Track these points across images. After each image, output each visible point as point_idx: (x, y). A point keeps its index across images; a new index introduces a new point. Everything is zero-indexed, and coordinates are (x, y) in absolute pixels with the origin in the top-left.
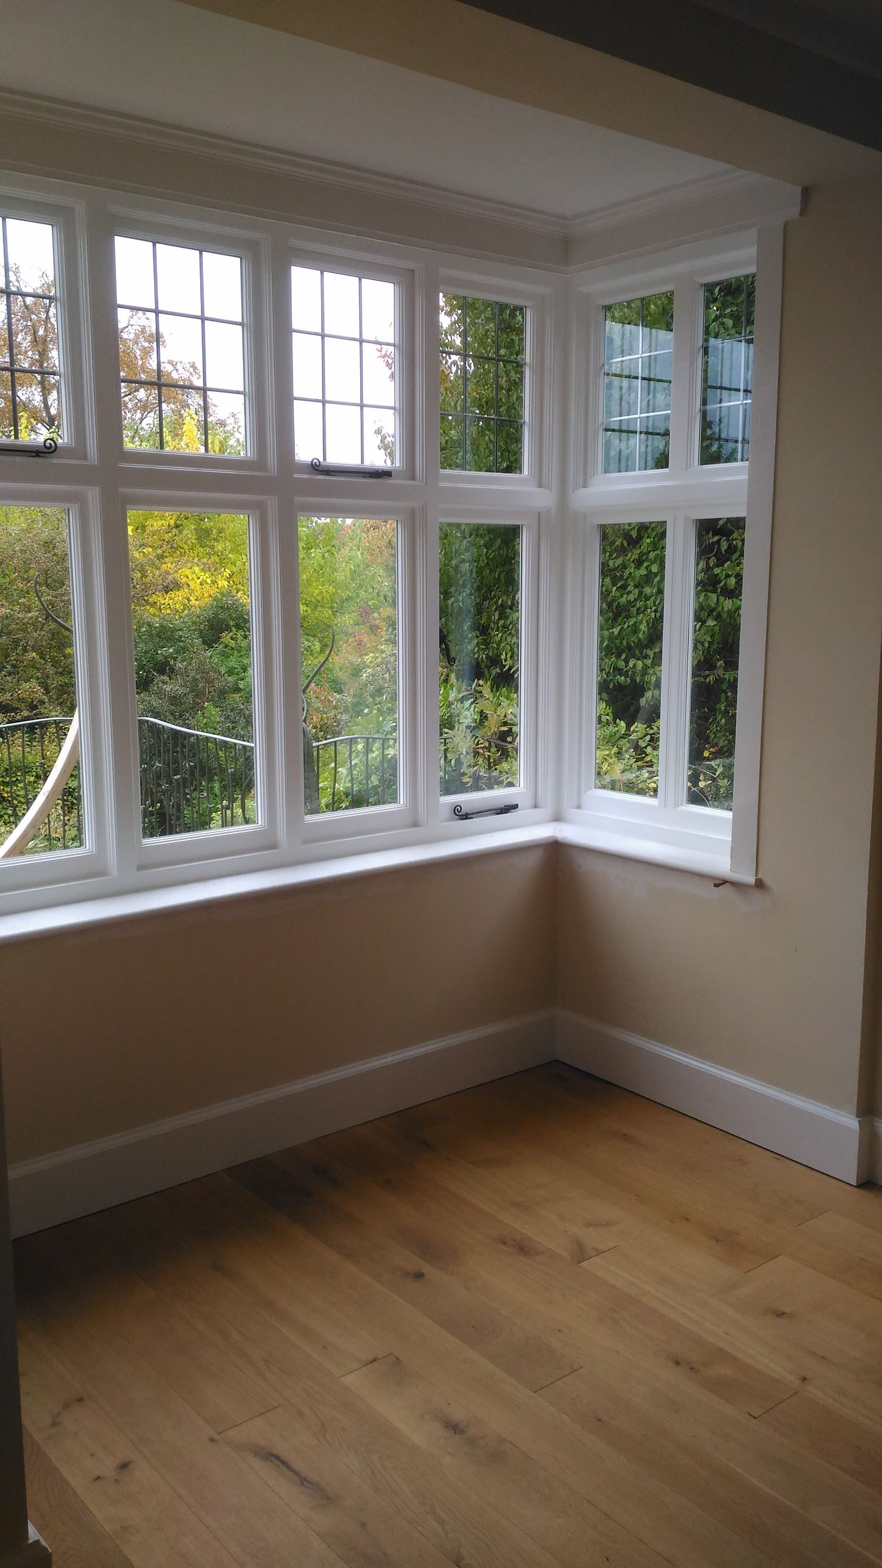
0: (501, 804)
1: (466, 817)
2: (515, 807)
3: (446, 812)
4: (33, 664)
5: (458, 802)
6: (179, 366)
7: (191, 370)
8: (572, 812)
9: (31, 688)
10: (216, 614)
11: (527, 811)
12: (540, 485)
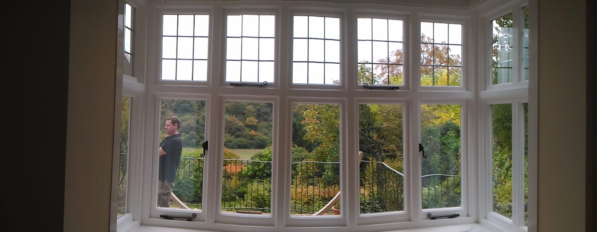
0: (451, 214)
1: (434, 218)
2: (458, 215)
3: (425, 216)
4: (394, 140)
5: (430, 212)
6: (454, 56)
7: (458, 57)
8: (483, 220)
9: (393, 146)
10: (446, 126)
11: (463, 218)
12: (467, 90)
